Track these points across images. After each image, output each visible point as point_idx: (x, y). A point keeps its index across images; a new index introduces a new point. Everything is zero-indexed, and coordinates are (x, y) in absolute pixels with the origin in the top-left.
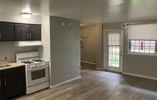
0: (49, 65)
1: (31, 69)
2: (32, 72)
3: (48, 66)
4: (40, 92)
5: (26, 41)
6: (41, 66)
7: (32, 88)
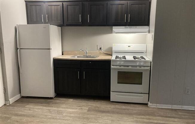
0: (151, 66)
1: (118, 67)
2: (118, 72)
3: (149, 68)
4: (130, 105)
5: (124, 27)
6: (136, 66)
7: (118, 95)
